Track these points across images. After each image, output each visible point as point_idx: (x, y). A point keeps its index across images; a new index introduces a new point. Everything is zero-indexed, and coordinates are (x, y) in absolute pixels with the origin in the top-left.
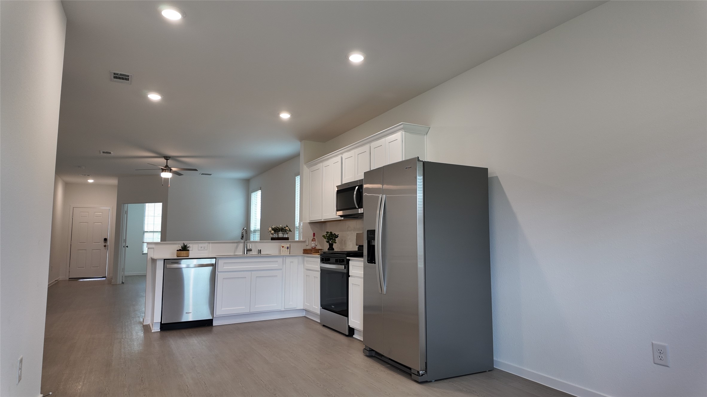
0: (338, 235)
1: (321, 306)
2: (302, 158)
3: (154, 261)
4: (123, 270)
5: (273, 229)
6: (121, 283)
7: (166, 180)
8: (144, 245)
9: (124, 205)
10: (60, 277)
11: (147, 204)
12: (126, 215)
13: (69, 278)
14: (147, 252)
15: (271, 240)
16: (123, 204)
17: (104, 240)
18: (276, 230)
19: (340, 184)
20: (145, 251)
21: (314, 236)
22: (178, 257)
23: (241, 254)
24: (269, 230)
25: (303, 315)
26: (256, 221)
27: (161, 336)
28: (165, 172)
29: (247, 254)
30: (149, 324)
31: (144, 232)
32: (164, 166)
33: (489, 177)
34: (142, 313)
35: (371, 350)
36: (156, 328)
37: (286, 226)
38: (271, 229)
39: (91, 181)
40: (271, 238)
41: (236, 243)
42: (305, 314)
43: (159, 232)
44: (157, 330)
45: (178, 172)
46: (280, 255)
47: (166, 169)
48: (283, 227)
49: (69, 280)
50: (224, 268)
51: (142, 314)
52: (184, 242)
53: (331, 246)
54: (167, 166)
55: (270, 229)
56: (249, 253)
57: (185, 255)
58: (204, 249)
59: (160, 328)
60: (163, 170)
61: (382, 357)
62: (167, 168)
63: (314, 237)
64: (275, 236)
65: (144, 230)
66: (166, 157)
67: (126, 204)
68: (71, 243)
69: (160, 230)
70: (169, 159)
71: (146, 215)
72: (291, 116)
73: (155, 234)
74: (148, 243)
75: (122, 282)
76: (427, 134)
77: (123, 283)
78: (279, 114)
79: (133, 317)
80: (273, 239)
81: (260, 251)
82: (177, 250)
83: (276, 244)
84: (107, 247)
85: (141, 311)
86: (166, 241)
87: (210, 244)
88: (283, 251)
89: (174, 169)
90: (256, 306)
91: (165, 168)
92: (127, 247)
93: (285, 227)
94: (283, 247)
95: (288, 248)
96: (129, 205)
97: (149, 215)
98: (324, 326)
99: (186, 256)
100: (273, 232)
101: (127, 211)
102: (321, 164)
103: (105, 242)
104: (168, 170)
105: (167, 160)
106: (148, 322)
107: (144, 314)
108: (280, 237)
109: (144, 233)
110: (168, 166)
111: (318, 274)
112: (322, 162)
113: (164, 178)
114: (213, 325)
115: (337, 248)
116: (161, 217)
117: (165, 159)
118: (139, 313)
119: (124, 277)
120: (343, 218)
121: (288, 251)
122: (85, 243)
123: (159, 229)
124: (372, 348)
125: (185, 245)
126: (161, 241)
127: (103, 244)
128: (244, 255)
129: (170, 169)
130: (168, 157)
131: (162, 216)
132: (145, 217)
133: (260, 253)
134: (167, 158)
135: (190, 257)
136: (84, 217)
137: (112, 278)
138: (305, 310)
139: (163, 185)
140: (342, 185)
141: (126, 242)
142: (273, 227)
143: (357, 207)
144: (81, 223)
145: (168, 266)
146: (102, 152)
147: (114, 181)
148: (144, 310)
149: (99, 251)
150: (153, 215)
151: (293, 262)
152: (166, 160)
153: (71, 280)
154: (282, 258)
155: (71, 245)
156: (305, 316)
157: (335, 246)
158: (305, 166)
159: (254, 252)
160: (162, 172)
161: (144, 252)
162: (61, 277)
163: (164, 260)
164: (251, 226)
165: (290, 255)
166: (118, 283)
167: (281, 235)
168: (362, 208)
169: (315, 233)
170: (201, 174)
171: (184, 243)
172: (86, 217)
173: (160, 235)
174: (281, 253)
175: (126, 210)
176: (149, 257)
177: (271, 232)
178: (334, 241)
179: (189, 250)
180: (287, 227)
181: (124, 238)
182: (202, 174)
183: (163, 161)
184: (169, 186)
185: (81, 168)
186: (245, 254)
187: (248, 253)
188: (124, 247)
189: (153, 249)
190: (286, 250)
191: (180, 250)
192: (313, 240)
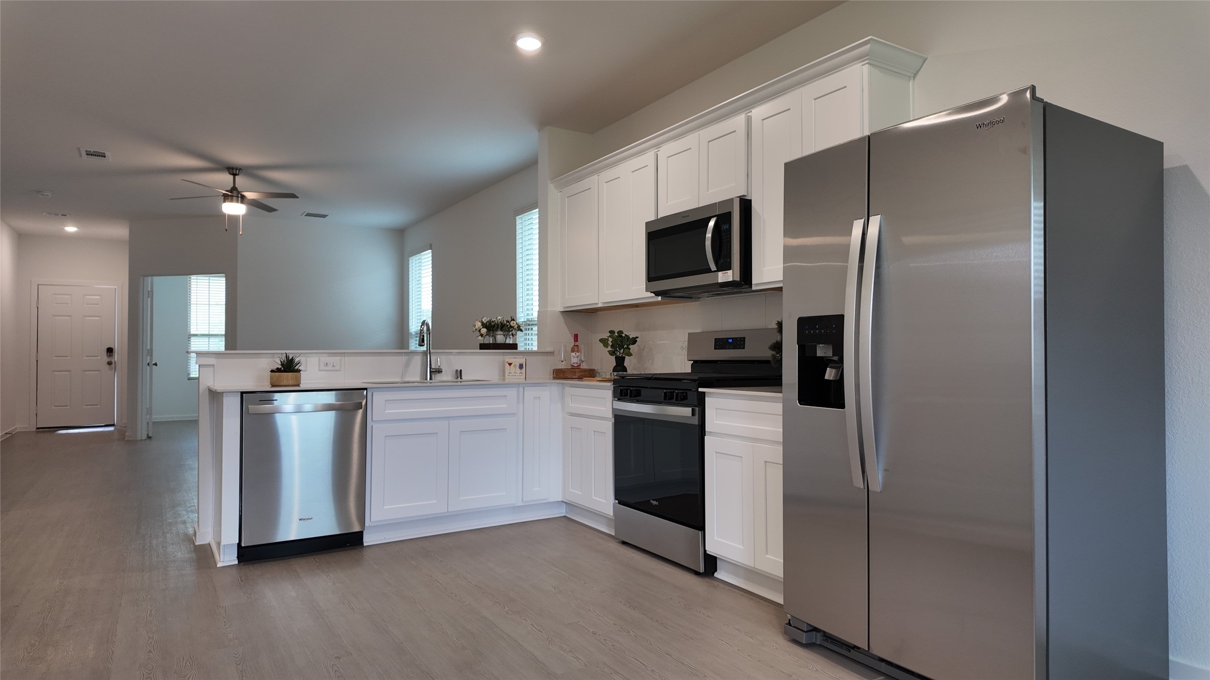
0: (637, 337)
1: (616, 499)
2: (544, 168)
3: (215, 396)
4: (149, 411)
5: (484, 325)
6: (146, 438)
7: (234, 219)
8: (192, 362)
9: (146, 278)
10: (17, 426)
11: (193, 277)
12: (149, 299)
13: (37, 428)
14: (197, 376)
15: (480, 349)
16: (142, 278)
17: (107, 352)
18: (491, 327)
19: (654, 219)
20: (194, 372)
21: (577, 341)
22: (273, 386)
23: (418, 379)
24: (477, 327)
25: (562, 513)
26: (420, 314)
27: (242, 581)
28: (232, 201)
29: (431, 379)
30: (209, 544)
31: (190, 336)
32: (229, 189)
33: (1165, 167)
34: (192, 512)
35: (811, 628)
36: (227, 558)
37: (510, 320)
38: (480, 324)
39: (71, 229)
40: (480, 344)
41: (406, 356)
42: (565, 511)
43: (221, 335)
44: (230, 561)
45: (259, 201)
46: (501, 382)
47: (232, 196)
48: (505, 322)
49: (37, 432)
50: (386, 412)
51: (191, 515)
52: (287, 352)
53: (620, 362)
54: (234, 189)
55: (478, 325)
56: (435, 377)
57: (291, 383)
58: (333, 368)
59: (238, 557)
60: (226, 198)
61: (850, 651)
62: (234, 194)
63: (577, 343)
64: (490, 340)
65: (190, 333)
66: (233, 169)
67: (150, 278)
68: (37, 357)
69: (223, 333)
70: (238, 175)
71: (192, 303)
72: (543, 44)
73: (212, 340)
74: (199, 354)
75: (148, 435)
76: (914, 78)
77: (149, 438)
78: (514, 39)
79: (170, 523)
80: (483, 346)
81: (459, 374)
82: (272, 371)
83: (493, 358)
84: (113, 365)
85: (188, 505)
86: (236, 350)
87: (346, 358)
88: (510, 373)
89: (249, 195)
90: (460, 499)
91: (230, 194)
92: (156, 364)
93: (508, 321)
94: (510, 364)
95: (521, 366)
96: (155, 278)
97: (198, 303)
98: (624, 543)
99: (293, 384)
100: (484, 331)
101: (152, 291)
102: (596, 176)
103: (110, 356)
104: (238, 197)
105: (234, 175)
106: (205, 537)
107: (197, 515)
108: (499, 342)
109: (190, 338)
110: (236, 188)
111: (608, 427)
112: (597, 171)
113: (228, 215)
114: (365, 545)
115: (632, 366)
116: (224, 307)
117: (230, 174)
118: (185, 513)
119: (151, 424)
120: (659, 298)
121: (521, 373)
122: (67, 356)
123: (222, 331)
124: (813, 625)
125: (290, 358)
126: (226, 350)
127: (105, 358)
128: (426, 381)
129: (241, 195)
130: (237, 169)
131: (226, 304)
132: (190, 305)
133: (461, 378)
134: (234, 171)
135: (302, 387)
136: (61, 304)
137: (126, 427)
138: (566, 503)
139: (226, 230)
140: (658, 221)
141: (151, 356)
142: (483, 320)
143: (713, 268)
144: (57, 316)
145: (253, 408)
146: (84, 154)
147: (120, 231)
148: (196, 505)
149: (97, 372)
150: (208, 303)
151: (539, 398)
152: (232, 176)
153: (41, 432)
154: (515, 389)
155: (37, 361)
156: (565, 516)
157: (628, 362)
158: (551, 187)
159: (447, 376)
160: (225, 201)
161: (192, 376)
162: (19, 426)
163: (242, 393)
164: (410, 324)
165: (528, 381)
166: (140, 439)
167: (500, 338)
168: (730, 269)
169: (577, 335)
170: (305, 214)
171: (286, 354)
172: (68, 304)
173: (224, 343)
174: (506, 377)
175: (149, 290)
176: (203, 387)
177: (480, 331)
178: (627, 350)
179: (299, 371)
180: (512, 322)
181: (147, 347)
182: (308, 215)
183: (227, 178)
184: (241, 233)
185: (43, 195)
186: (426, 379)
187: (433, 376)
188: (148, 364)
189: (212, 369)
190: (518, 370)
191: (278, 370)
192: (575, 349)
